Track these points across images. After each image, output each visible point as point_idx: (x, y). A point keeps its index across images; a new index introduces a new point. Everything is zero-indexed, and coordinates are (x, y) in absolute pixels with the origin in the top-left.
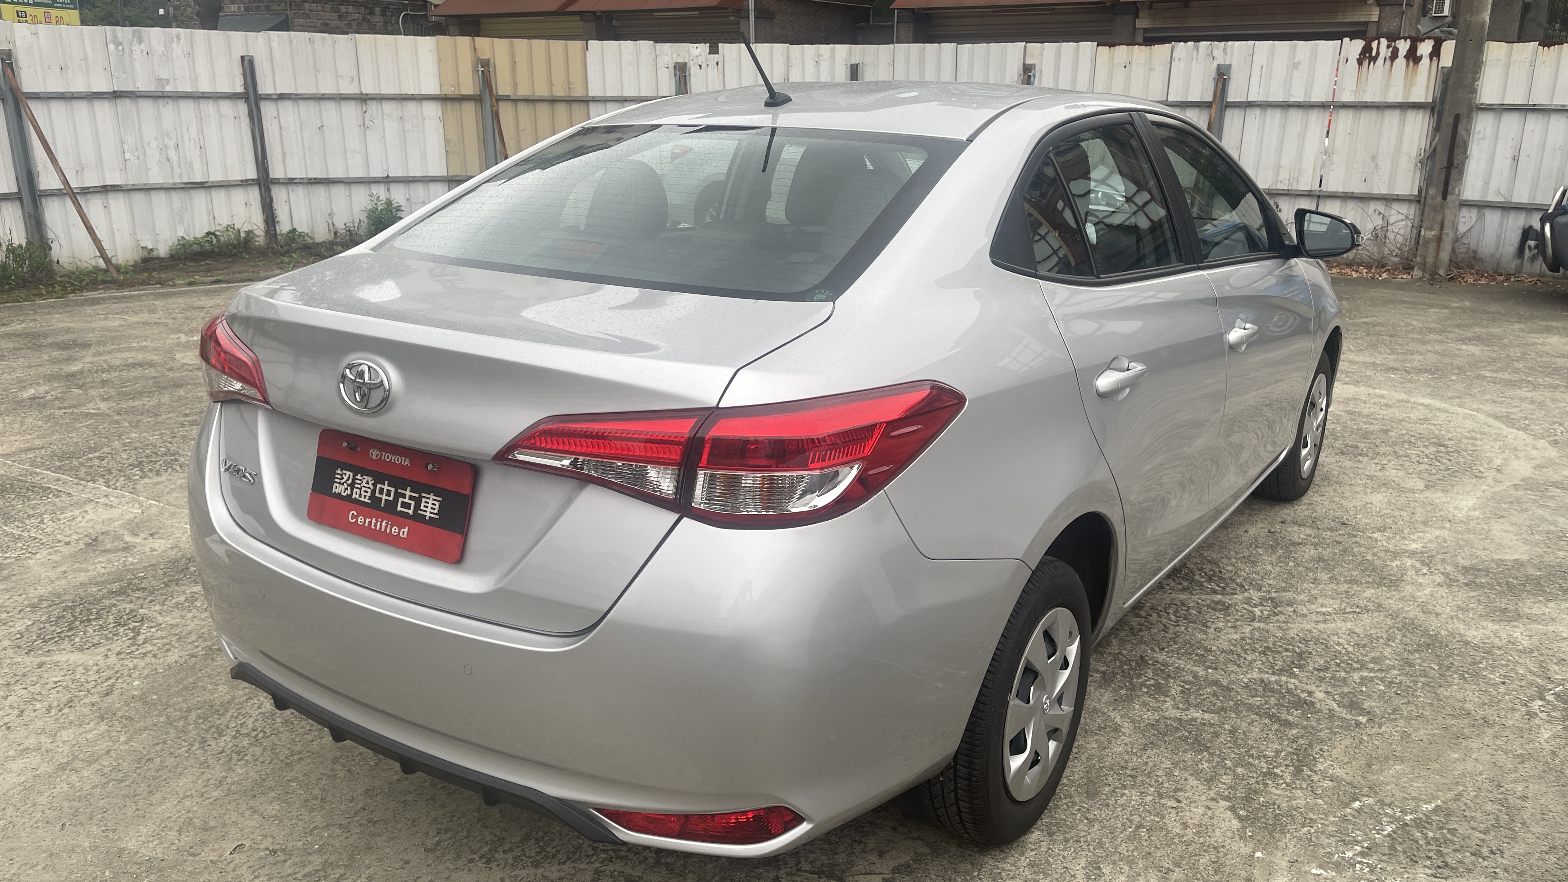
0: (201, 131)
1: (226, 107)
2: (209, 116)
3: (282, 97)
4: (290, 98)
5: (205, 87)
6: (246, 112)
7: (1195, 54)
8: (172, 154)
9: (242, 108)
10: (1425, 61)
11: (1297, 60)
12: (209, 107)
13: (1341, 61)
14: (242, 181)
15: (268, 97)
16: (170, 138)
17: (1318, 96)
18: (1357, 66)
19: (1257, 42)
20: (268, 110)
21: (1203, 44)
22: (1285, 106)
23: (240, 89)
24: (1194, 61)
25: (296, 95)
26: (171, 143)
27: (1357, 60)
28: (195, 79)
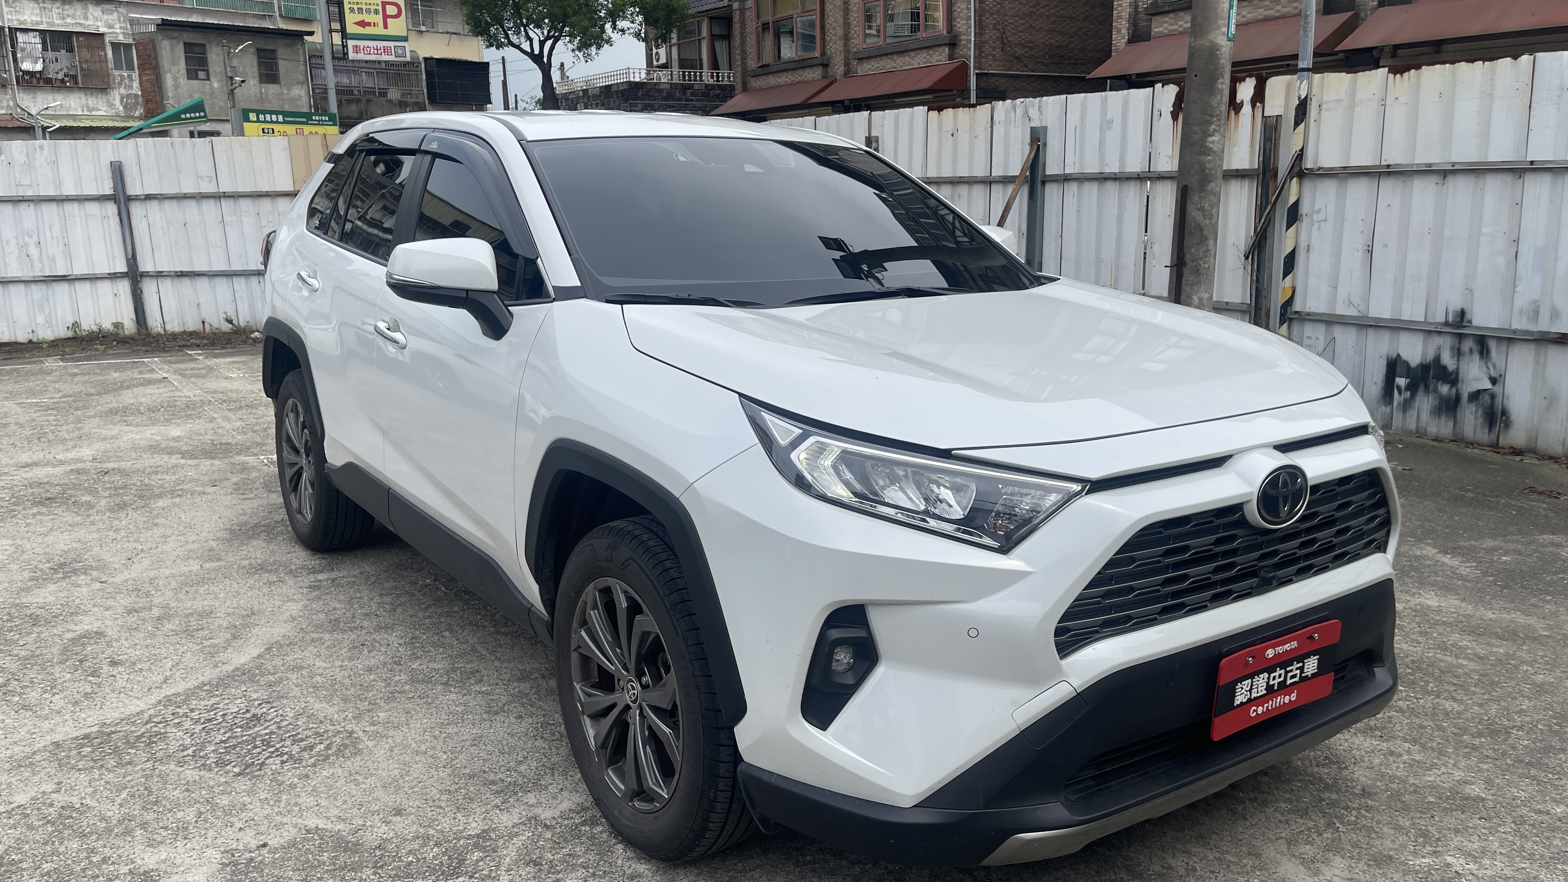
0: (65, 230)
1: (93, 208)
2: (74, 216)
3: (149, 197)
4: (156, 198)
5: (69, 190)
6: (116, 212)
7: (1013, 115)
8: (33, 251)
9: (111, 209)
10: (1247, 109)
11: (1109, 117)
12: (73, 209)
13: (1153, 114)
14: (109, 274)
15: (137, 198)
16: (31, 237)
17: (1135, 166)
18: (1171, 121)
19: (1069, 96)
20: (136, 210)
21: (1019, 101)
22: (1102, 178)
23: (109, 191)
24: (1013, 124)
25: (161, 195)
26: (31, 242)
27: (1171, 112)
28: (59, 183)
